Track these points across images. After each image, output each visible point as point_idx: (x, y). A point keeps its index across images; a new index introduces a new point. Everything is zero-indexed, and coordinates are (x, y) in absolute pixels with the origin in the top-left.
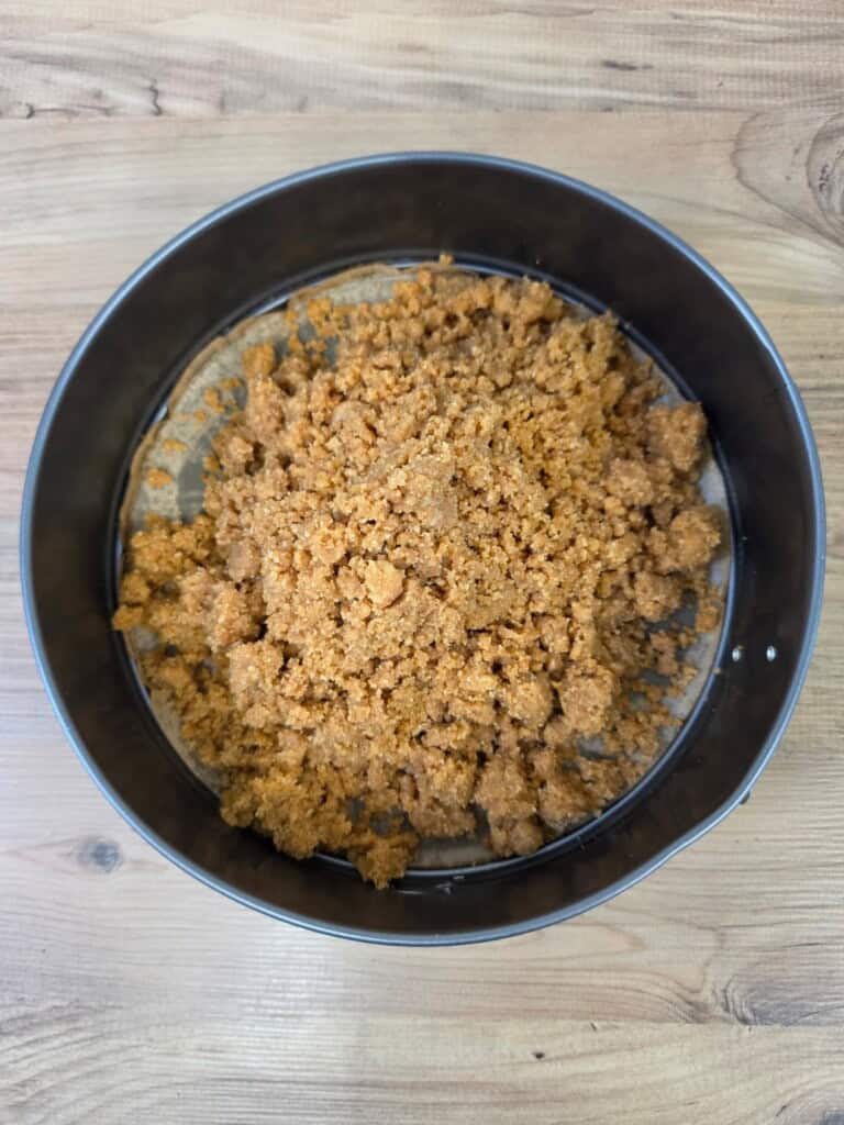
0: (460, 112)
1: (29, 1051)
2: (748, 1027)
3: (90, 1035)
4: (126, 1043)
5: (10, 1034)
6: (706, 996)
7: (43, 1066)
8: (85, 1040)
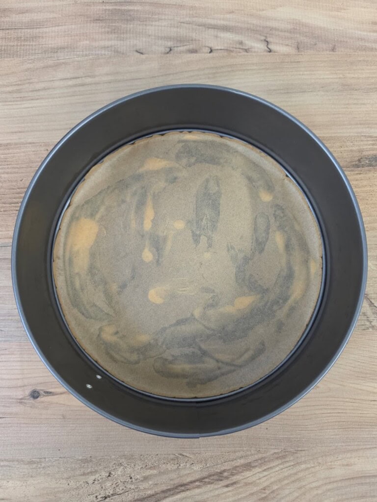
1: (265, 473)
3: (292, 464)
4: (309, 466)
5: (256, 466)
7: (273, 480)
8: (290, 466)
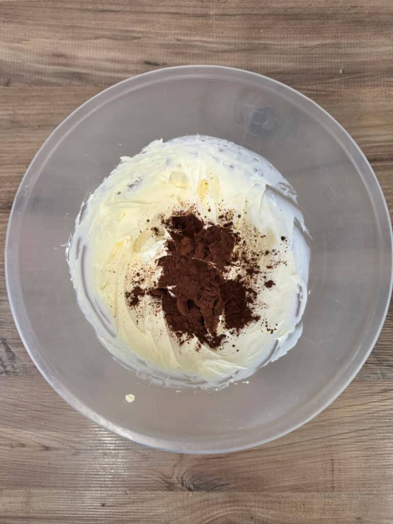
0: (79, 86)
2: (191, 492)
6: (174, 480)
